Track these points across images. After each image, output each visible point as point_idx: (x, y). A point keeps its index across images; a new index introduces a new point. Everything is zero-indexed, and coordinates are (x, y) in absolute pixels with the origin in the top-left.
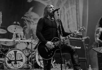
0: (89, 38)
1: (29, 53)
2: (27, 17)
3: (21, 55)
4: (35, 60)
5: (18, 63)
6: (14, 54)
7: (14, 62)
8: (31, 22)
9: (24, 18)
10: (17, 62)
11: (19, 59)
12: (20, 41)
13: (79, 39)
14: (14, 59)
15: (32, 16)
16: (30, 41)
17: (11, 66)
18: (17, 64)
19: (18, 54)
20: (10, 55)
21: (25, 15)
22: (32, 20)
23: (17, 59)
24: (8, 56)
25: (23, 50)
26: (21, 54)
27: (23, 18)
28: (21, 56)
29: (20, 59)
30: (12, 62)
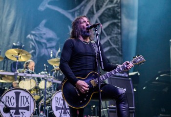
0: (139, 74)
1: (40, 95)
2: (36, 36)
3: (27, 99)
4: (51, 109)
5: (22, 113)
6: (15, 97)
7: (14, 111)
9: (31, 36)
10: (20, 111)
11: (23, 106)
12: (25, 75)
13: (123, 75)
14: (15, 106)
15: (44, 34)
16: (43, 76)
18: (20, 114)
19: (21, 97)
20: (7, 98)
21: (33, 32)
23: (20, 106)
24: (5, 101)
25: (30, 91)
27: (29, 36)
28: (27, 101)
29: (25, 106)
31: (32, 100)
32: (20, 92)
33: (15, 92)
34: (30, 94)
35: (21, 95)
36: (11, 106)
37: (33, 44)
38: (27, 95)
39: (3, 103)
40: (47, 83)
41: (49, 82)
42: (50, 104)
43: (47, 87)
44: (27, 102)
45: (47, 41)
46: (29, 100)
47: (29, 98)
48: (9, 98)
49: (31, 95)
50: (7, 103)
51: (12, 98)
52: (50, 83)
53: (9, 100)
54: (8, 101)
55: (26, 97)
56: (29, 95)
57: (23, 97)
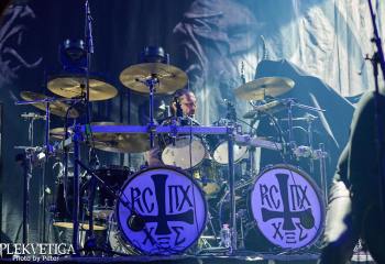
2: (200, 25)
4: (250, 216)
5: (174, 228)
6: (153, 190)
7: (155, 225)
8: (219, 46)
10: (170, 224)
14: (155, 213)
15: (220, 16)
17: (144, 243)
18: (170, 233)
20: (135, 193)
21: (191, 15)
22: (224, 37)
23: (168, 213)
24: (130, 201)
25: (192, 170)
26: (185, 188)
27: (179, 26)
29: (182, 212)
30: (149, 225)
36: (146, 213)
37: (191, 46)
39: (126, 204)
40: (236, 147)
42: (245, 203)
43: (235, 158)
44: (186, 202)
45: (229, 36)
49: (195, 183)
50: (136, 205)
52: (244, 148)
54: (138, 200)
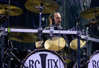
3: (56, 63)
16: (75, 32)
19: (49, 60)
24: (29, 66)
31: (62, 64)
32: (47, 55)
33: (40, 55)
34: (59, 56)
35: (48, 58)
38: (55, 58)
41: (83, 40)
43: (81, 47)
46: (58, 64)
47: (58, 62)
48: (33, 62)
49: (60, 58)
51: (37, 62)
53: (34, 65)
55: (54, 60)
56: (58, 58)
57: (50, 61)
